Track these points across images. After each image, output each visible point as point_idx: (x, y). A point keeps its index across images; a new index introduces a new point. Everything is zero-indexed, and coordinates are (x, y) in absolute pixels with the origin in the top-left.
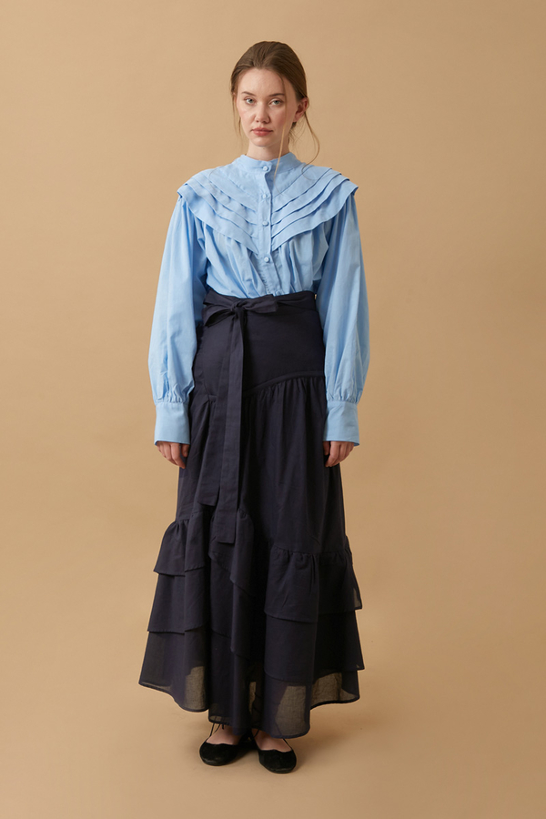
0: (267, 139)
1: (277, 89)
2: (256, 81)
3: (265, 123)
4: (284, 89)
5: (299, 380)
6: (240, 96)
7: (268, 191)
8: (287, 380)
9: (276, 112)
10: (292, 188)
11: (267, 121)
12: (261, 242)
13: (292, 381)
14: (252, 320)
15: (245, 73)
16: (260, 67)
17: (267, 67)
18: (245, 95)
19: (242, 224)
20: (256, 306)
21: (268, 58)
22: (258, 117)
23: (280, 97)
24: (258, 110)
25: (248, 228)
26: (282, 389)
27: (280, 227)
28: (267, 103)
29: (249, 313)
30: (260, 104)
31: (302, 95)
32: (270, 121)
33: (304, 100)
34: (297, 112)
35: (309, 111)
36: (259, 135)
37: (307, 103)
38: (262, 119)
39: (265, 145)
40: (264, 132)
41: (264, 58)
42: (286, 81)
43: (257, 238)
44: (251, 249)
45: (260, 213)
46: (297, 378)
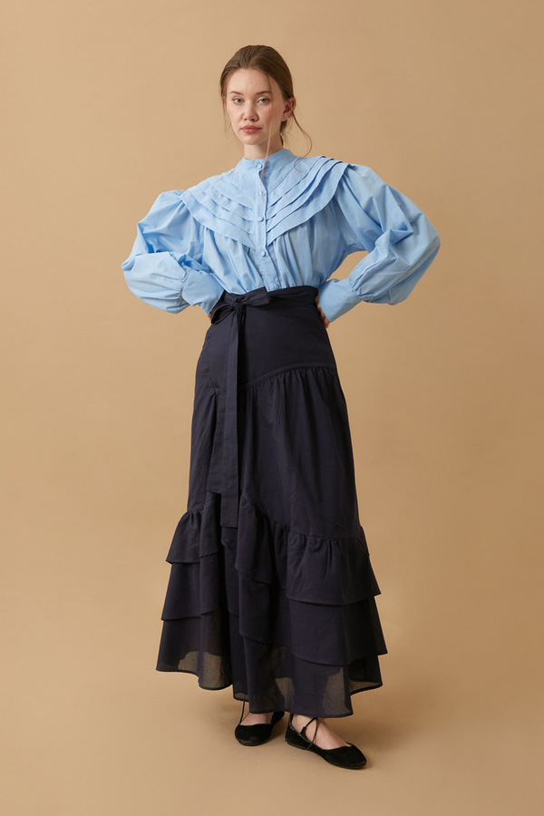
0: (256, 137)
1: (263, 87)
2: (245, 81)
3: (253, 120)
4: (270, 87)
5: (298, 372)
6: (229, 96)
7: (264, 188)
8: (285, 372)
9: (263, 110)
10: (288, 184)
11: (255, 118)
12: (257, 238)
13: (290, 373)
14: (251, 313)
15: (232, 73)
16: (247, 67)
17: (253, 67)
18: (233, 95)
19: (239, 222)
20: (251, 299)
21: (254, 59)
22: (246, 115)
23: (266, 95)
24: (246, 109)
25: (244, 225)
26: (281, 380)
27: (275, 221)
28: (254, 102)
29: (248, 308)
30: (248, 102)
31: (288, 94)
32: (258, 119)
33: (291, 100)
34: (284, 112)
35: (296, 111)
36: (249, 133)
37: (294, 103)
38: (250, 117)
39: (255, 143)
40: (253, 130)
41: (250, 58)
42: (272, 80)
43: (254, 234)
44: (249, 244)
45: (256, 210)
46: (295, 369)
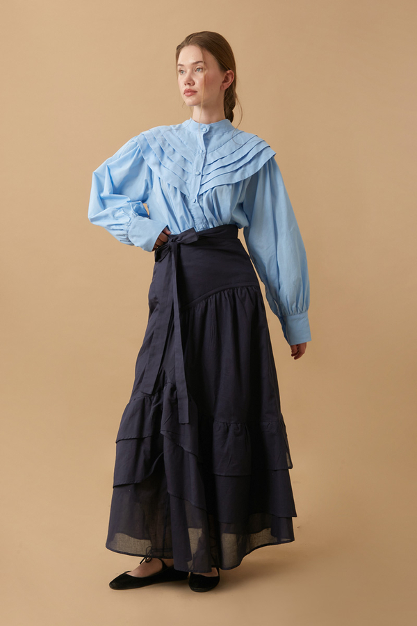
0: (194, 99)
1: (200, 58)
3: (190, 85)
5: (226, 292)
7: (204, 148)
8: (216, 293)
9: (198, 78)
10: (223, 147)
11: (192, 83)
12: (192, 187)
13: (220, 295)
14: (183, 249)
19: (179, 173)
20: (184, 238)
23: (200, 64)
25: (183, 175)
26: (213, 301)
27: (209, 177)
28: (193, 70)
29: (181, 246)
30: (189, 71)
31: (224, 66)
32: (194, 84)
34: (223, 81)
36: (188, 96)
38: (188, 82)
40: (190, 93)
43: (190, 184)
44: (185, 192)
45: (195, 164)
46: (224, 290)
